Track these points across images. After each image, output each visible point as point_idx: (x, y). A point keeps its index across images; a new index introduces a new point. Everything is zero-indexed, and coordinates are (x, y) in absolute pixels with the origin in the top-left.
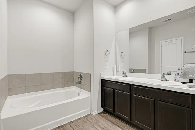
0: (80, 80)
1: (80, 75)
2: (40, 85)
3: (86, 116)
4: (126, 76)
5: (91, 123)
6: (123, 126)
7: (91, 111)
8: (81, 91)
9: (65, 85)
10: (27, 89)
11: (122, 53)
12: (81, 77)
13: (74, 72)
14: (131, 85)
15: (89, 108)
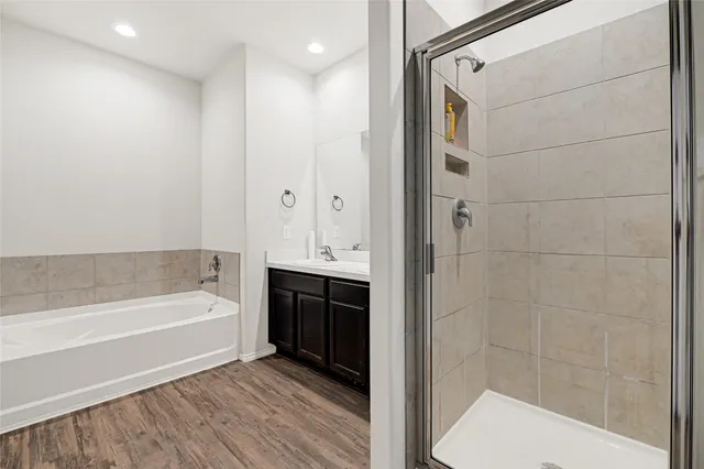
0: (213, 273)
1: (216, 258)
2: (94, 287)
3: (224, 366)
4: (333, 259)
5: (231, 378)
6: (310, 379)
7: (240, 352)
8: (216, 303)
9: (170, 287)
10: (53, 299)
11: (336, 198)
12: (217, 264)
13: (200, 250)
14: (327, 279)
15: (234, 346)
